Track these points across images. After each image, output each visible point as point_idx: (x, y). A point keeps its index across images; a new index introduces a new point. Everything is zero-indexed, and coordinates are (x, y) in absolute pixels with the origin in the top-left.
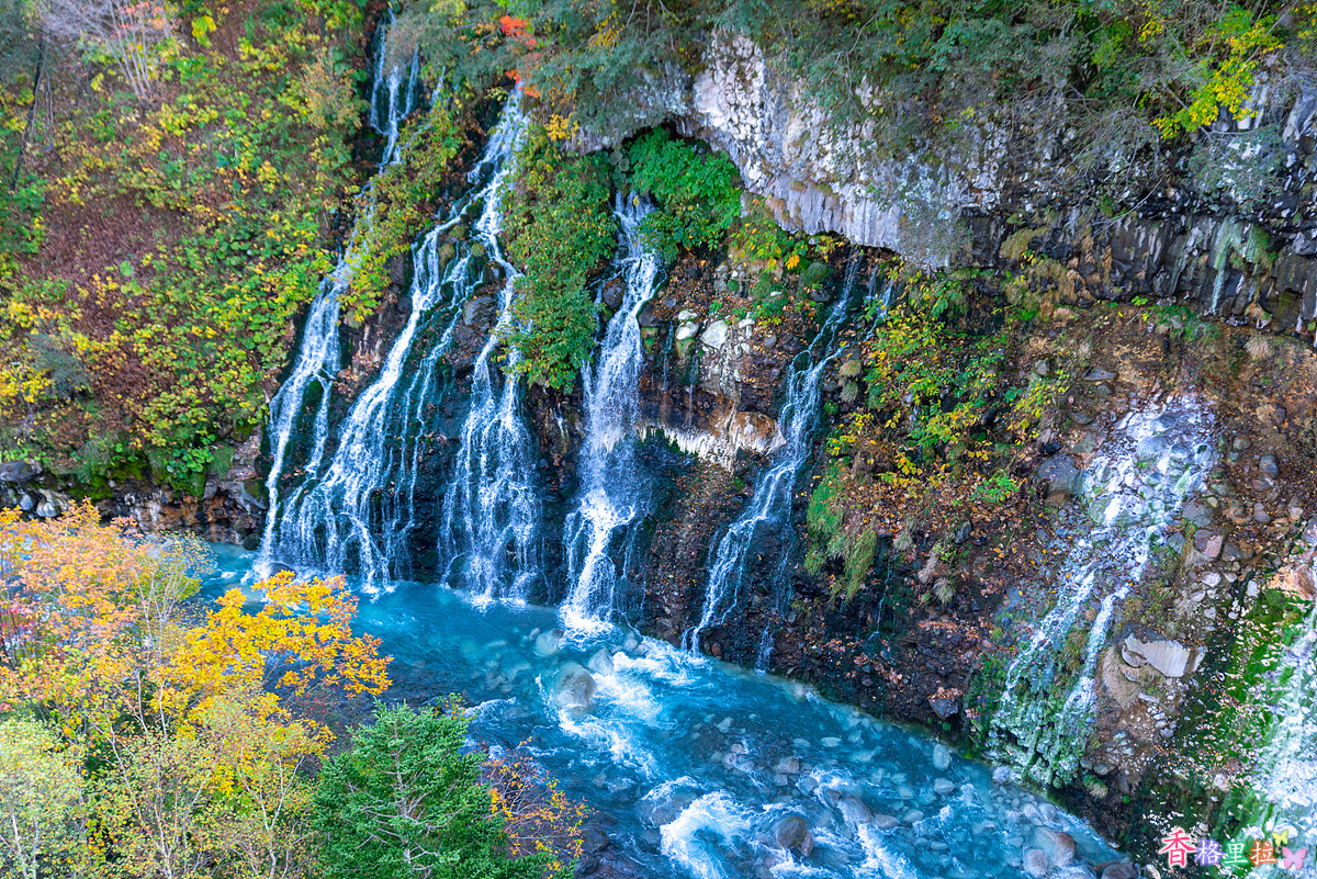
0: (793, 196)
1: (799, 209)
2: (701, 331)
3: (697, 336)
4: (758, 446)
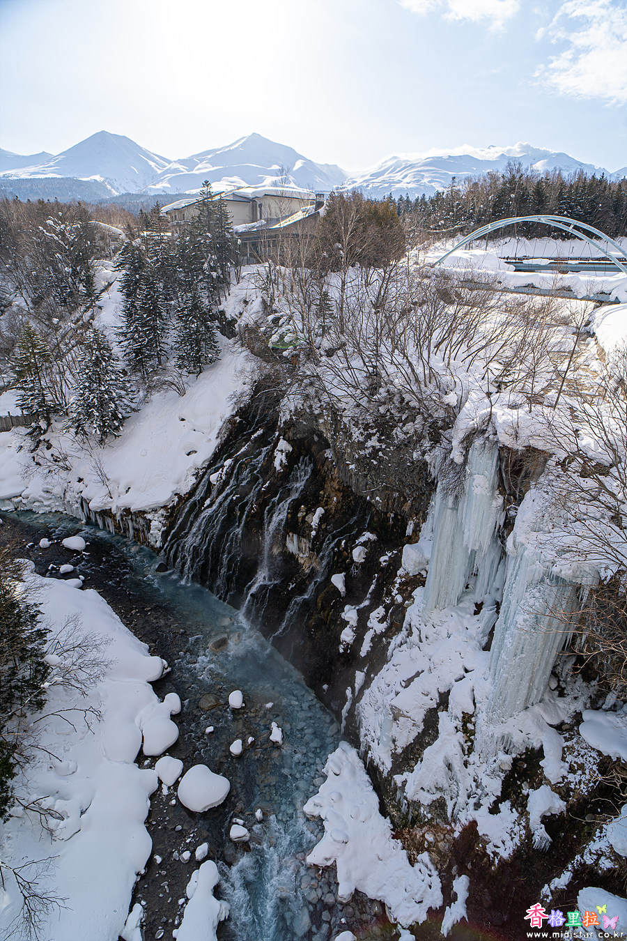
2: (306, 515)
3: (304, 517)
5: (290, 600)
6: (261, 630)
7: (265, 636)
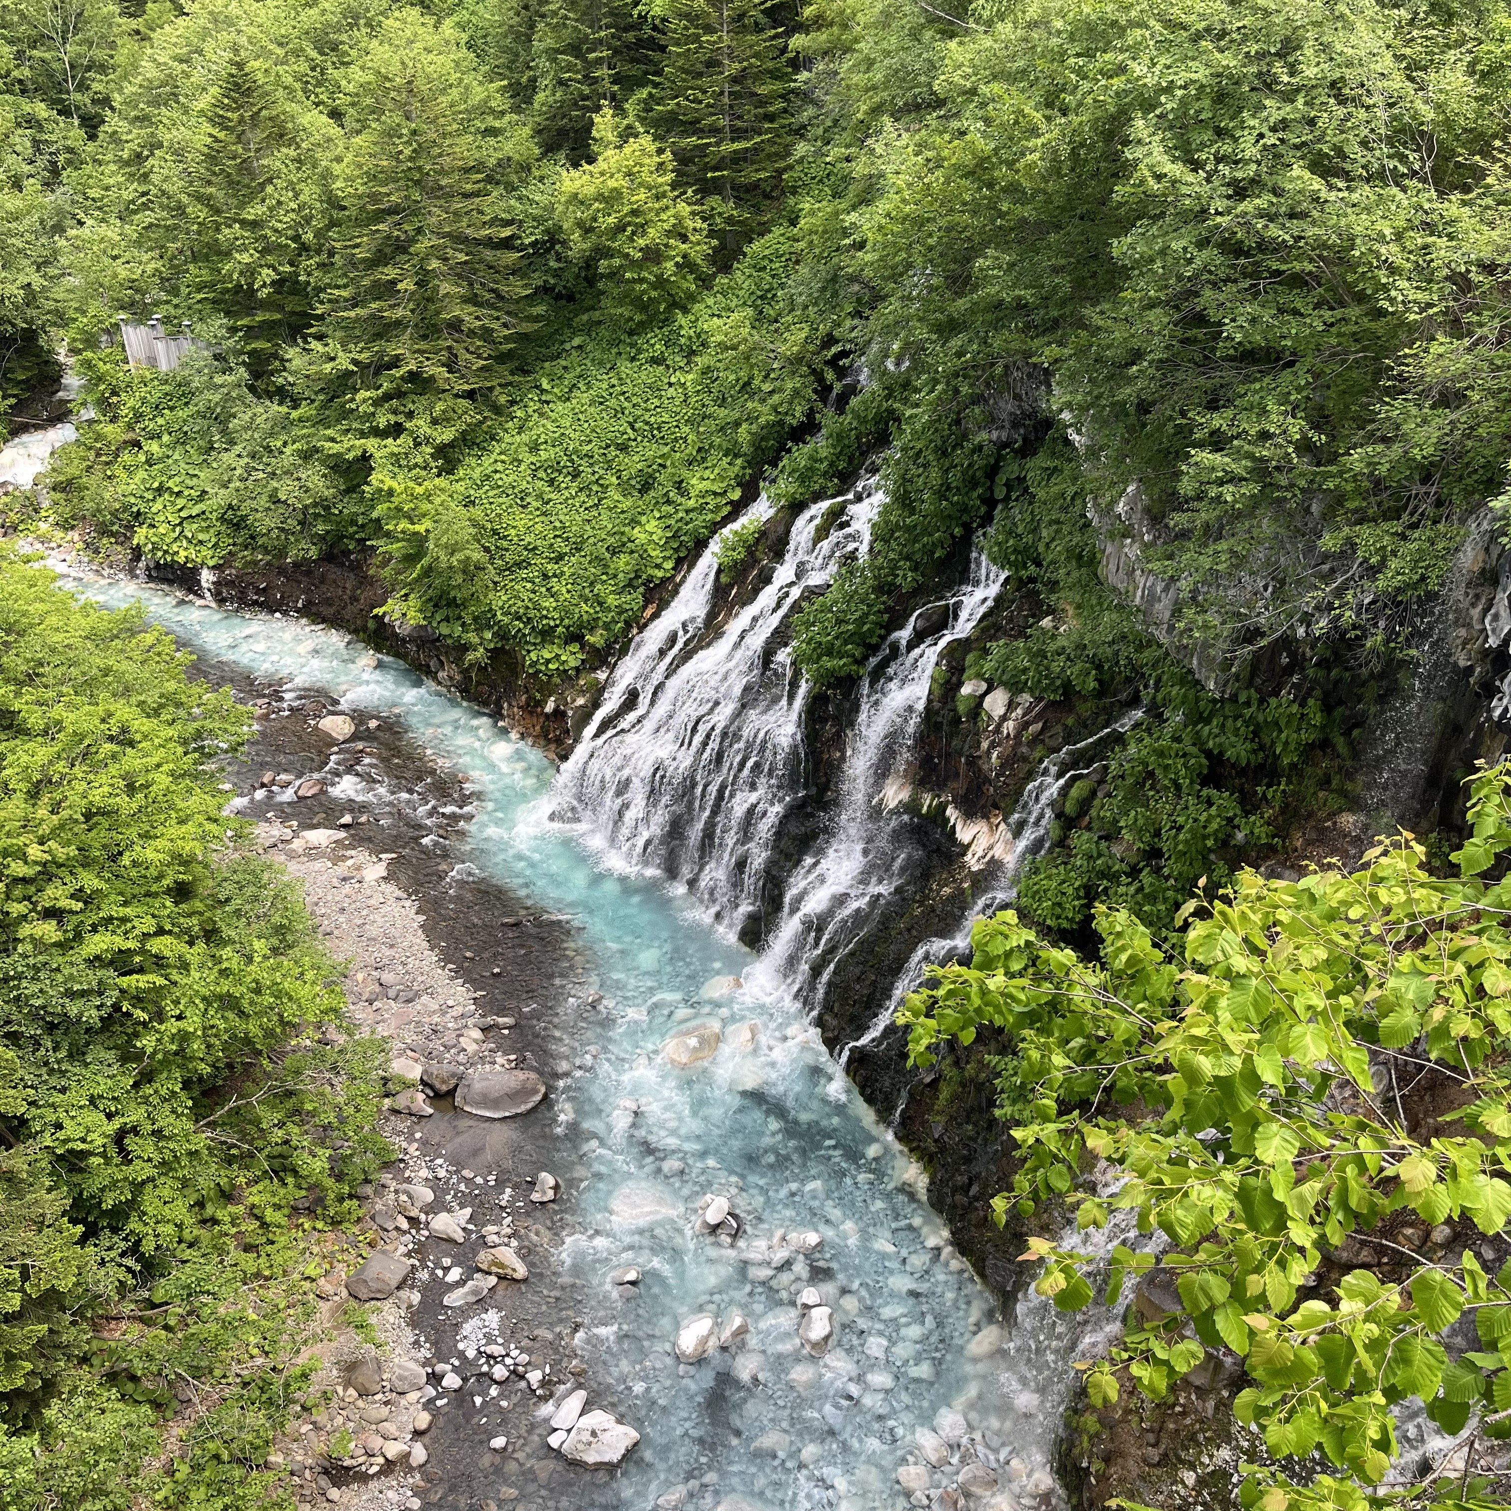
3: (980, 698)
5: (911, 947)
6: (819, 1022)
7: (829, 1042)
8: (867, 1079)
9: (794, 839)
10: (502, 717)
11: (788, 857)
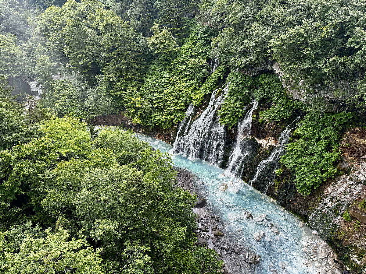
0: (291, 91)
1: (292, 93)
4: (274, 145)
5: (259, 162)
6: (242, 178)
7: (247, 182)
8: (257, 186)
9: (227, 148)
10: (154, 137)
11: (227, 152)
